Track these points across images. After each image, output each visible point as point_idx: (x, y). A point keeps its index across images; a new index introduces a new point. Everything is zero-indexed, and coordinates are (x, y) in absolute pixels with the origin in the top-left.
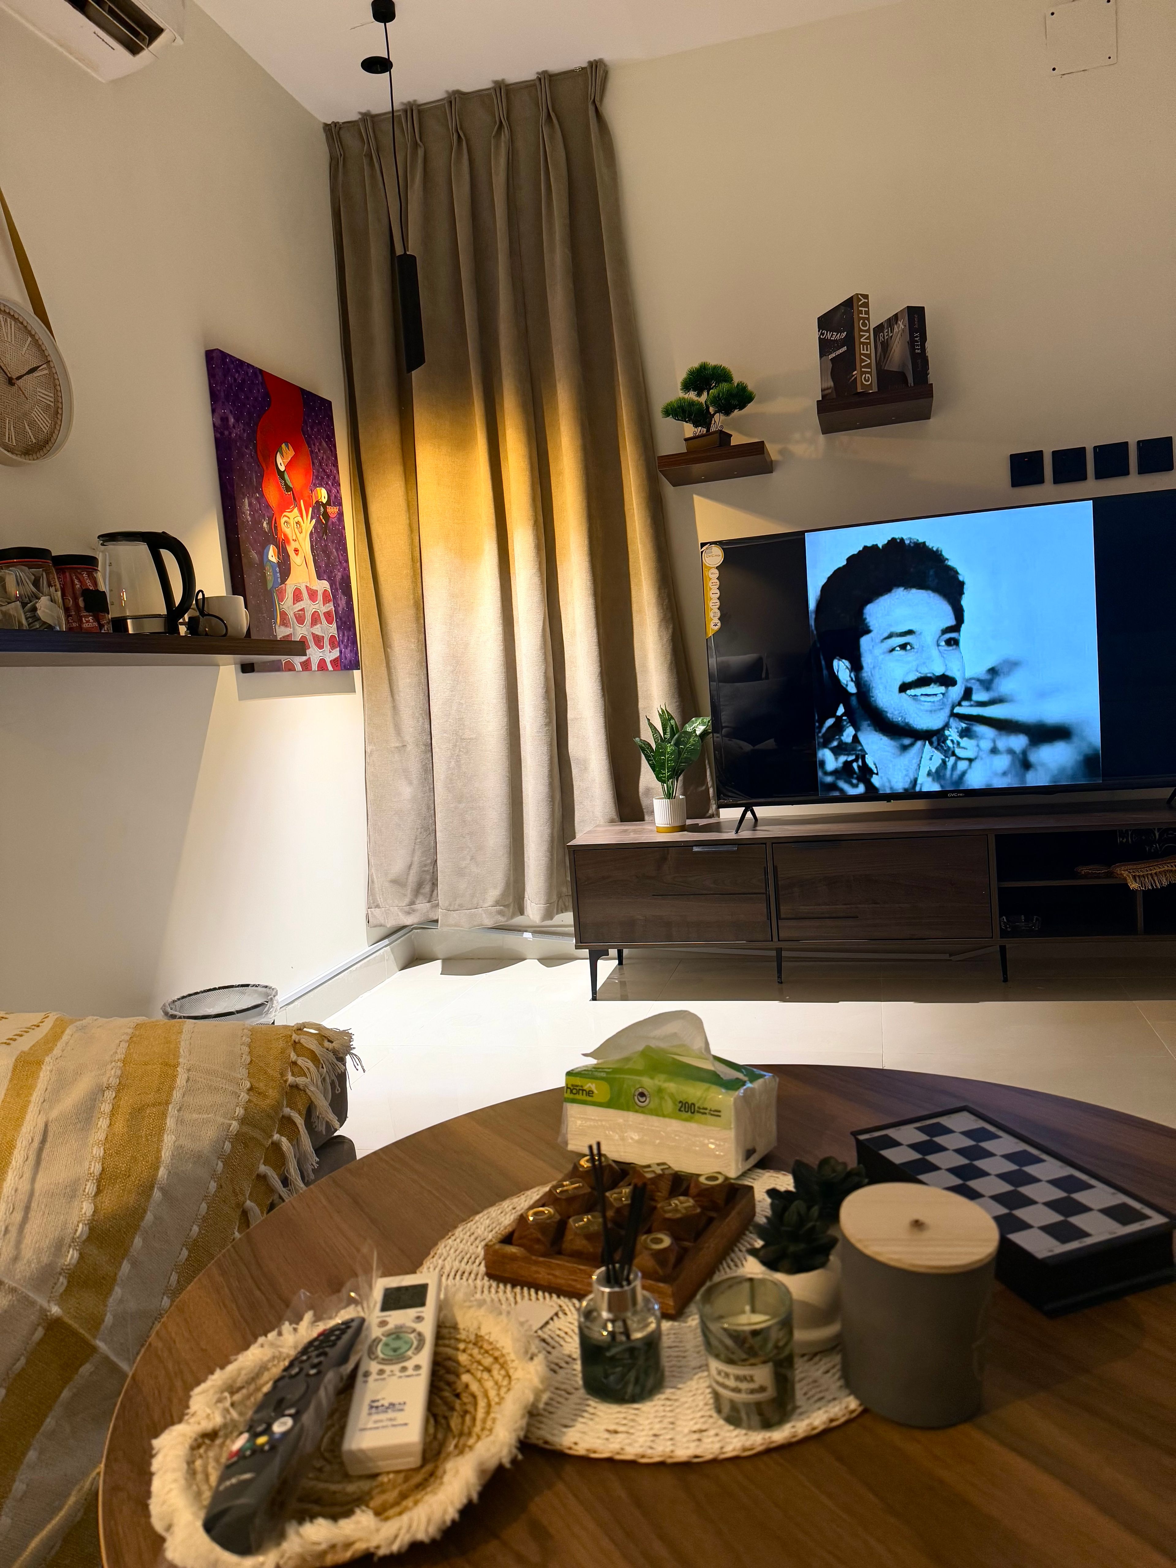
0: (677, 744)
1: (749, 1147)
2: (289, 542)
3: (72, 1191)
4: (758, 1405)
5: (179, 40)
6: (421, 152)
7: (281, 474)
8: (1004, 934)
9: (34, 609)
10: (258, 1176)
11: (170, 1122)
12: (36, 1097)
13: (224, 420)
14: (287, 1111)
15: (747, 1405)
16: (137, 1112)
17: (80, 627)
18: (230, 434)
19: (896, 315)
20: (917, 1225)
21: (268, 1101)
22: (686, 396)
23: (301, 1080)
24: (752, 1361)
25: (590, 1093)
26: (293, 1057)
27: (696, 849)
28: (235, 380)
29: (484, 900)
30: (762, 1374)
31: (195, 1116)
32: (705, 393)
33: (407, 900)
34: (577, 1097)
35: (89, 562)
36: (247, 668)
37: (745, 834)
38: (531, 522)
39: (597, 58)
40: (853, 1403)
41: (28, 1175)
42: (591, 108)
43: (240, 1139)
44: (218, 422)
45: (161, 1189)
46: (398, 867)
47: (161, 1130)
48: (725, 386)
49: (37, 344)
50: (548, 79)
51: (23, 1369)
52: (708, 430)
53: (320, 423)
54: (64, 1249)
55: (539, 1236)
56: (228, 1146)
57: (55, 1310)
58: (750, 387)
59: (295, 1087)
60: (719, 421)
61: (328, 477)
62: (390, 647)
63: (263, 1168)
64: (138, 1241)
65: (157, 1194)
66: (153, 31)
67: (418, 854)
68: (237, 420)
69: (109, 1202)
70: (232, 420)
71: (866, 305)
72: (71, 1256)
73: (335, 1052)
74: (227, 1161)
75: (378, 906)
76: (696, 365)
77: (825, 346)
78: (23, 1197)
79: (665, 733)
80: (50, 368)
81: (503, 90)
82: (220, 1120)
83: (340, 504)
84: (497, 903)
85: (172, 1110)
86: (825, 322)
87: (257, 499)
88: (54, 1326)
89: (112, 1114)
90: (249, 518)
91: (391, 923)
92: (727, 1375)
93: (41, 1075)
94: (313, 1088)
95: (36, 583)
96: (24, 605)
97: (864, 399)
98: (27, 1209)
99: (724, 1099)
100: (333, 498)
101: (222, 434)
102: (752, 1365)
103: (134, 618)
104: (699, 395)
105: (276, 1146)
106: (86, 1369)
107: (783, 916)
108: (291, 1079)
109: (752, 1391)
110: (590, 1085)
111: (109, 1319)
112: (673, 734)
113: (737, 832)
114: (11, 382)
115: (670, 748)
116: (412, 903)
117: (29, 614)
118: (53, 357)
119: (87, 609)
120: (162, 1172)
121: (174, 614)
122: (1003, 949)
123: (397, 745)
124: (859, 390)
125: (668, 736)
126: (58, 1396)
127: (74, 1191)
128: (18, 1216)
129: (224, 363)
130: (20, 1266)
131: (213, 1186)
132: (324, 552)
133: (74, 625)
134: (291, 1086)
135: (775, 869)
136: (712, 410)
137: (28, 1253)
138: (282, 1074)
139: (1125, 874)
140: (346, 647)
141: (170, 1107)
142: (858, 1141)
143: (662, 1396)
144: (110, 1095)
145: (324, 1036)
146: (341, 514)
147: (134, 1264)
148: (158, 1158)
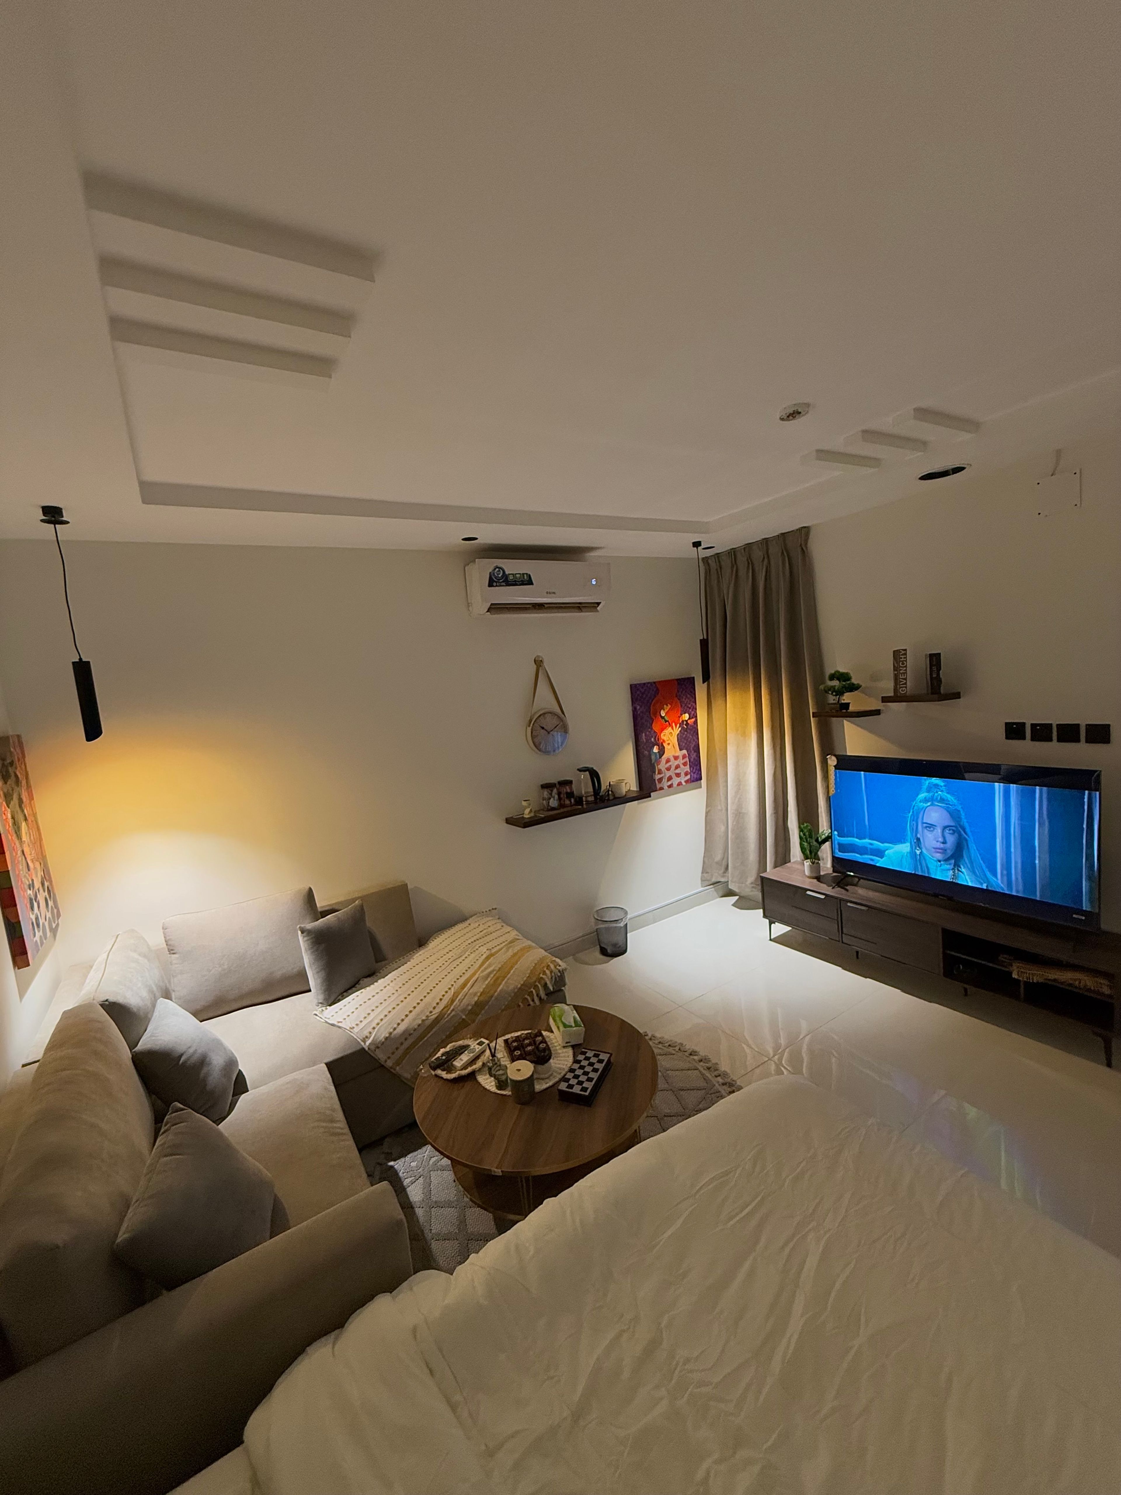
5: (608, 604)
11: (504, 983)
12: (483, 968)
13: (635, 708)
16: (498, 978)
18: (637, 712)
21: (532, 981)
22: (830, 684)
27: (808, 892)
28: (641, 691)
29: (746, 881)
31: (511, 982)
32: (840, 683)
35: (569, 782)
39: (805, 525)
41: (469, 988)
42: (804, 544)
44: (633, 709)
45: (495, 997)
48: (848, 681)
49: (558, 718)
50: (782, 536)
53: (688, 688)
54: (469, 1006)
56: (517, 989)
57: (464, 1017)
63: (526, 997)
66: (598, 604)
69: (482, 999)
70: (638, 707)
71: (905, 654)
74: (515, 993)
75: (707, 873)
76: (839, 670)
78: (466, 993)
80: (563, 723)
86: (895, 656)
89: (493, 978)
90: (644, 740)
91: (714, 880)
95: (551, 794)
96: (547, 803)
98: (465, 996)
101: (634, 713)
103: (584, 798)
105: (532, 992)
111: (477, 1020)
114: (549, 733)
118: (564, 719)
119: (567, 797)
120: (496, 994)
121: (596, 794)
127: (476, 994)
129: (638, 687)
135: (841, 911)
138: (540, 974)
139: (1013, 967)
141: (506, 979)
144: (495, 973)
148: (497, 991)
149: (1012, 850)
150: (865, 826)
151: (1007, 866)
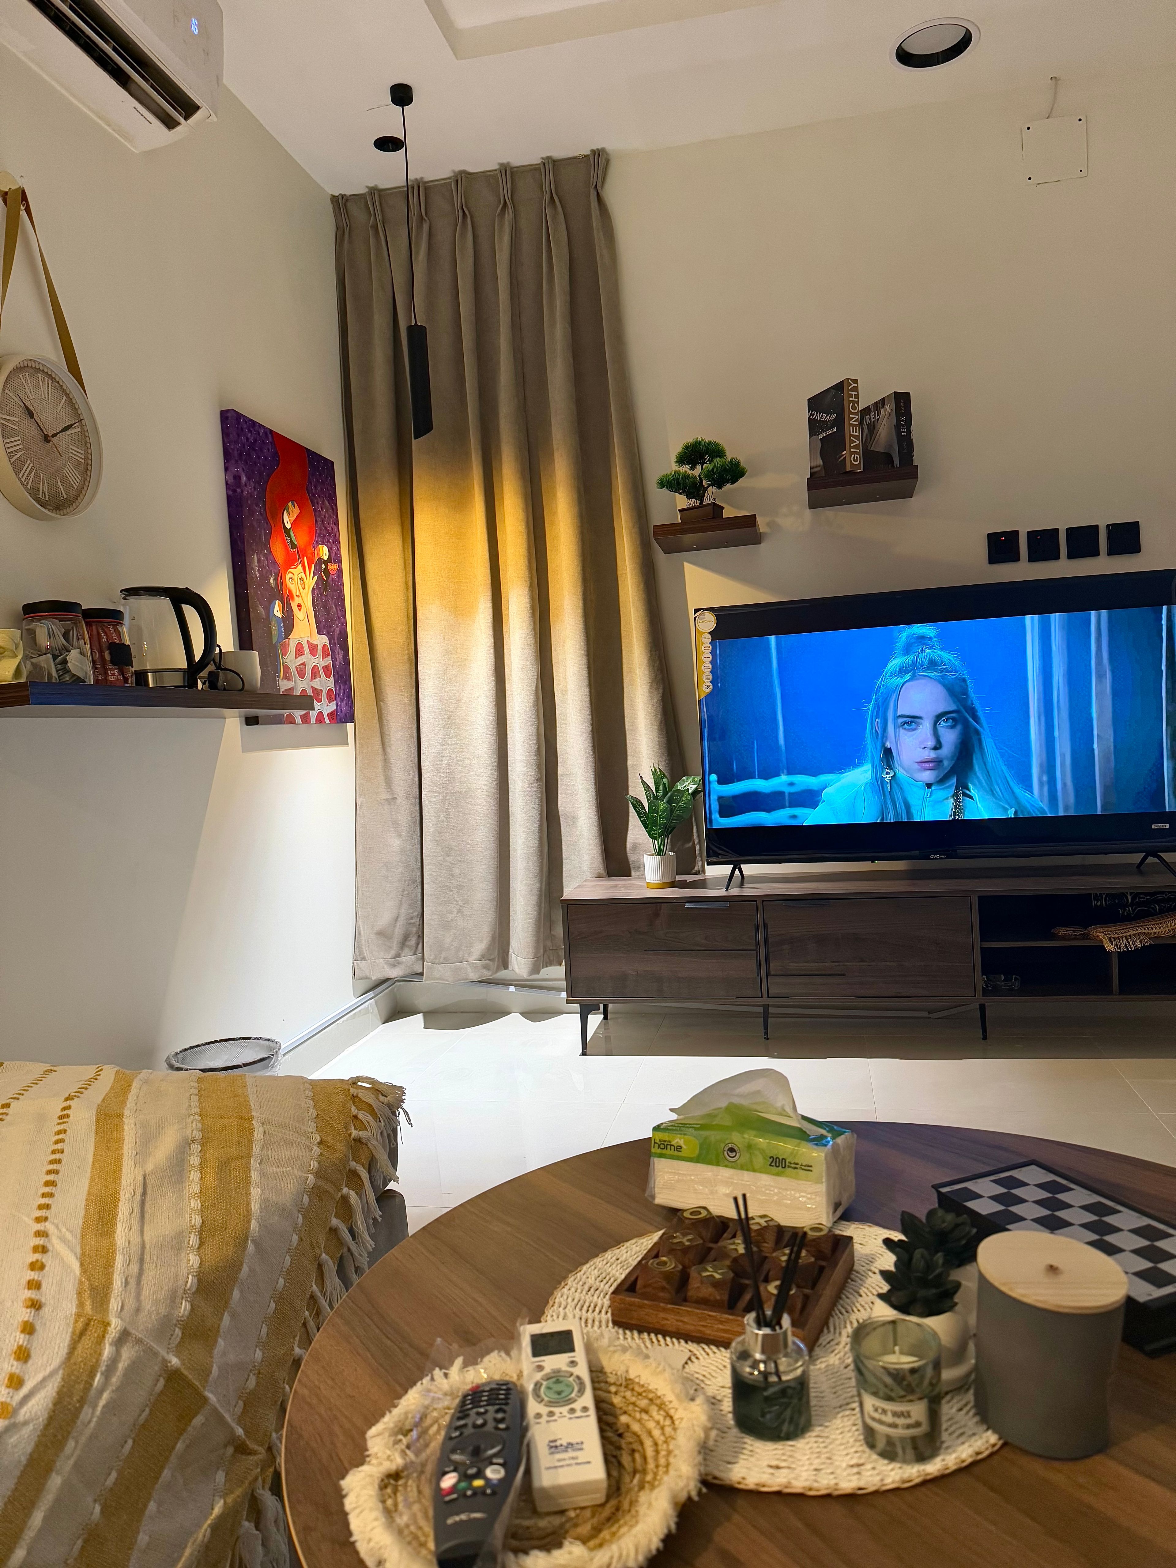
0: (669, 802)
1: (837, 1201)
2: (293, 598)
3: (177, 1243)
4: (913, 1439)
5: (214, 118)
6: (426, 227)
7: (287, 531)
8: (986, 993)
9: (65, 662)
10: (331, 1229)
11: (254, 1176)
12: (128, 1149)
13: (237, 478)
14: (353, 1164)
15: (902, 1439)
16: (224, 1165)
17: (106, 679)
18: (242, 492)
19: (883, 399)
20: (1052, 1269)
21: (337, 1155)
22: (681, 469)
23: (363, 1134)
24: (910, 1397)
25: (679, 1148)
26: (354, 1110)
27: (688, 905)
28: (248, 439)
29: (470, 954)
30: (918, 1410)
31: (275, 1170)
32: (699, 467)
33: (393, 953)
34: (664, 1151)
35: (115, 616)
36: (251, 721)
37: (734, 891)
38: (528, 584)
39: (599, 147)
40: (992, 1438)
41: (136, 1227)
42: (593, 194)
43: (317, 1193)
44: (231, 481)
45: (253, 1241)
46: (385, 918)
47: (247, 1182)
48: (718, 461)
49: (71, 402)
50: (552, 165)
51: (146, 1421)
52: (701, 502)
53: (323, 482)
54: (178, 1300)
55: (664, 1284)
56: (306, 1199)
57: (175, 1361)
58: (743, 463)
59: (358, 1140)
60: (711, 494)
61: (330, 534)
62: (383, 701)
63: (335, 1222)
64: (236, 1294)
65: (251, 1247)
66: (189, 108)
67: (405, 906)
68: (249, 478)
70: (244, 479)
71: (856, 389)
72: (184, 1307)
73: (389, 1106)
74: (306, 1214)
75: (364, 959)
76: (691, 440)
77: (814, 427)
78: (135, 1249)
79: (657, 792)
80: (82, 426)
81: (508, 172)
82: (298, 1173)
83: (340, 562)
84: (483, 957)
85: (254, 1163)
86: (814, 403)
87: (265, 555)
88: (173, 1376)
89: (202, 1168)
90: (258, 574)
91: (376, 976)
92: (884, 1412)
93: (126, 1128)
94: (374, 1142)
95: (66, 636)
96: (55, 657)
97: (850, 478)
98: (142, 1260)
99: (816, 1155)
100: (333, 555)
101: (234, 491)
102: (911, 1401)
103: (154, 671)
104: (692, 468)
105: (345, 1199)
106: (198, 1420)
107: (772, 973)
108: (354, 1133)
109: (908, 1427)
110: (678, 1140)
111: (215, 1370)
112: (665, 793)
113: (727, 889)
114: (47, 439)
115: (662, 806)
116: (398, 956)
117: (59, 667)
118: (85, 415)
119: (113, 662)
120: (254, 1224)
121: (193, 669)
122: (982, 1007)
123: (387, 797)
124: (848, 469)
125: (660, 794)
126: (173, 1448)
127: (180, 1243)
128: (134, 1268)
129: (238, 423)
130: (143, 1316)
131: (295, 1238)
132: (324, 607)
133: (100, 677)
134: (355, 1140)
135: (766, 926)
136: (705, 483)
137: (147, 1305)
138: (346, 1128)
139: (1101, 936)
140: (342, 701)
141: (252, 1160)
142: (939, 1193)
143: (813, 1434)
144: (196, 1148)
145: (377, 1088)
146: (340, 571)
147: (233, 1316)
148: (249, 1211)
149: (1056, 734)
150: (778, 747)
151: (1049, 767)
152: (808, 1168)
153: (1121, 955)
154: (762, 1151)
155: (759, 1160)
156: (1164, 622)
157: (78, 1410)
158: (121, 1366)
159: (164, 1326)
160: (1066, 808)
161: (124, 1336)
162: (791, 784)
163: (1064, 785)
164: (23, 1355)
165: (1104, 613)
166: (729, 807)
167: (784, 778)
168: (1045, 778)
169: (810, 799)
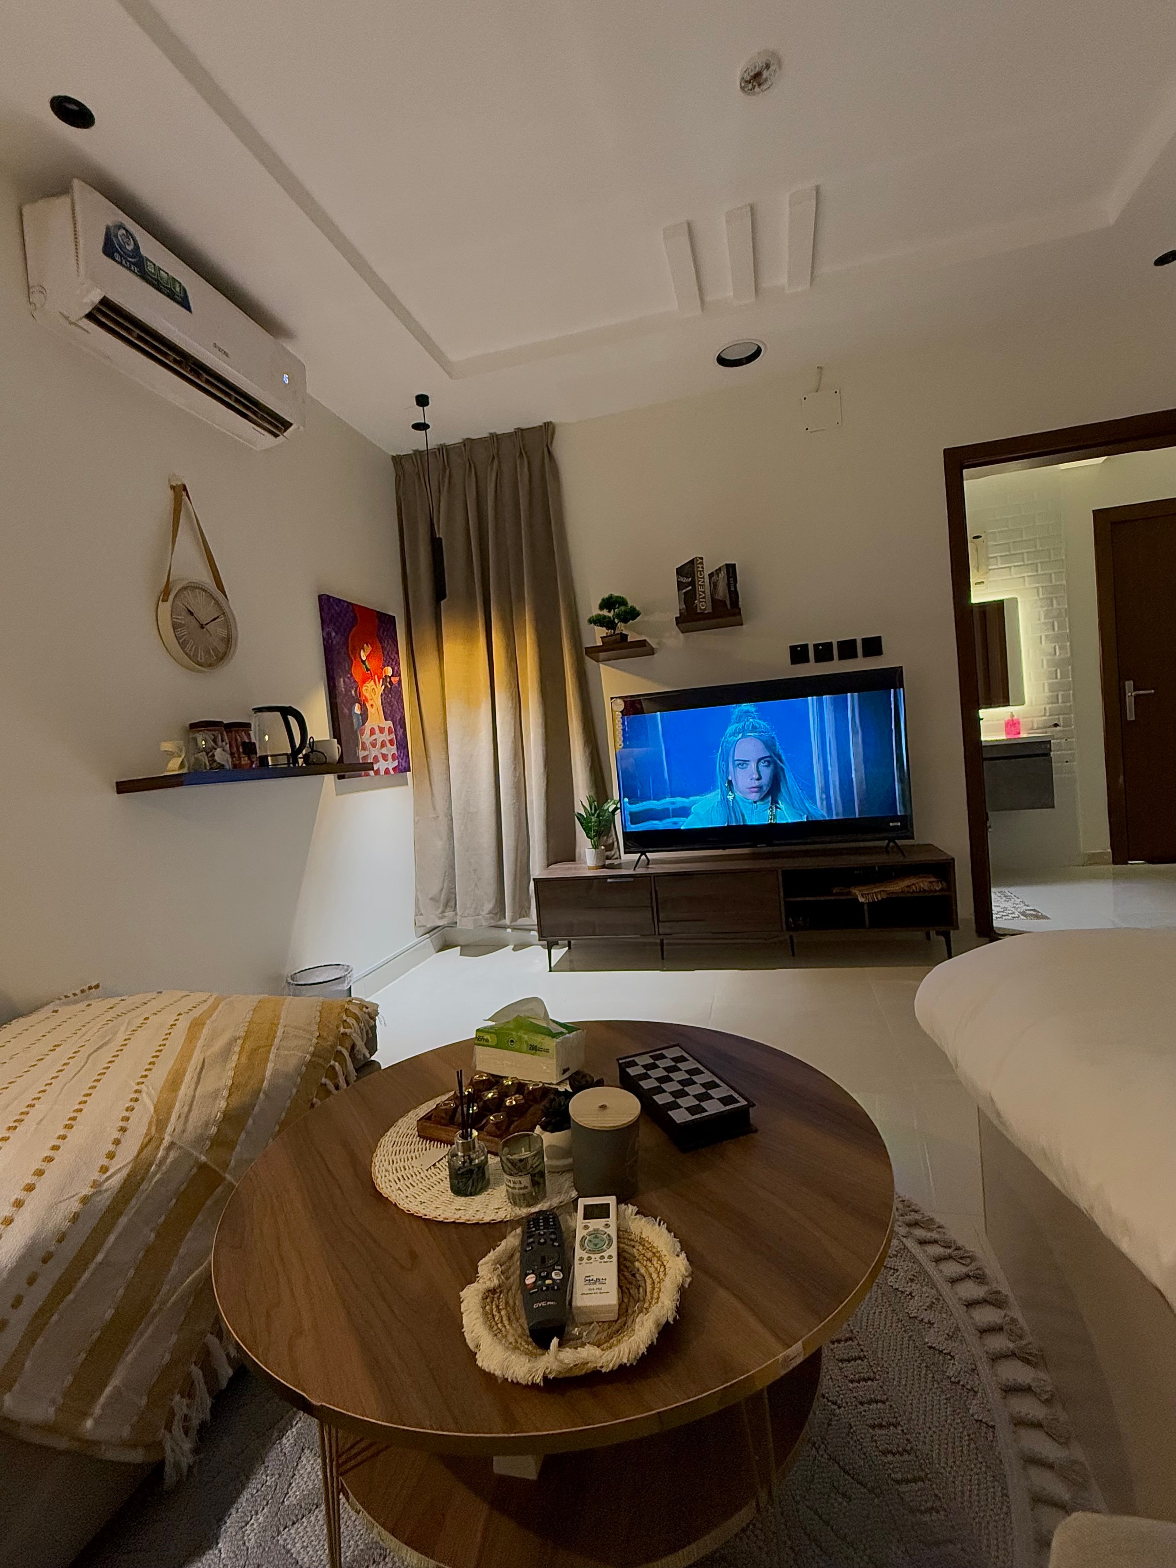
0: (598, 816)
1: (565, 1067)
2: (367, 701)
3: (216, 1095)
4: (524, 1194)
5: (301, 429)
6: (448, 473)
7: (364, 662)
8: (789, 928)
9: (213, 756)
10: (322, 1084)
11: (272, 1056)
12: (200, 1044)
13: (329, 634)
14: (339, 1048)
15: (520, 1195)
16: (254, 1051)
17: (240, 763)
18: (332, 642)
19: (720, 568)
20: (603, 1107)
21: (329, 1043)
22: (601, 613)
23: (348, 1031)
24: (520, 1174)
25: (487, 1041)
26: (345, 1018)
27: (609, 880)
28: (336, 611)
29: (483, 910)
30: (526, 1180)
31: (286, 1052)
32: (612, 611)
33: (440, 910)
34: (481, 1042)
35: (245, 726)
36: (340, 777)
37: (641, 870)
39: (549, 421)
40: (574, 1194)
41: (193, 1086)
42: (546, 449)
43: (310, 1065)
44: (325, 636)
45: (264, 1093)
46: (434, 890)
47: (267, 1060)
48: (623, 608)
49: (217, 602)
50: (520, 432)
51: (185, 1190)
52: (614, 632)
53: (388, 630)
54: (210, 1126)
55: (444, 1115)
56: (304, 1068)
57: (203, 1158)
58: (638, 608)
59: (345, 1034)
60: (621, 627)
61: (393, 661)
62: (429, 757)
63: (324, 1080)
64: (250, 1121)
65: (262, 1095)
66: (287, 425)
67: (446, 882)
68: (337, 633)
69: (236, 1101)
70: (333, 634)
71: (702, 563)
72: (214, 1130)
73: (369, 1014)
74: (303, 1077)
75: (421, 914)
76: (606, 596)
77: (680, 585)
78: (189, 1099)
79: (591, 809)
80: (225, 616)
81: (495, 438)
82: (300, 1054)
83: (400, 675)
84: (491, 911)
85: (273, 1050)
86: (680, 571)
87: (348, 678)
88: (203, 1167)
89: (240, 1053)
90: (343, 690)
91: (430, 924)
92: (510, 1181)
93: (204, 1031)
94: (354, 1035)
95: (215, 741)
96: (207, 754)
97: (704, 616)
98: (191, 1105)
99: (550, 1043)
100: (395, 673)
101: (328, 642)
102: (520, 1176)
103: (271, 756)
104: (609, 612)
105: (333, 1067)
106: (220, 1189)
107: (661, 920)
108: (342, 1030)
109: (520, 1189)
110: (487, 1037)
111: (233, 1163)
112: (596, 811)
113: (634, 869)
114: (202, 627)
115: (594, 819)
116: (443, 912)
117: (210, 759)
118: (227, 610)
119: (244, 752)
120: (265, 1084)
121: (295, 752)
122: (791, 937)
123: (434, 816)
124: (699, 611)
125: (593, 812)
126: (204, 1204)
127: (217, 1095)
128: (186, 1109)
129: (329, 601)
130: (186, 1135)
131: (294, 1091)
132: (389, 704)
133: (237, 762)
134: (343, 1034)
135: (656, 891)
136: (616, 621)
137: (190, 1127)
138: (338, 1028)
139: (857, 893)
140: (402, 759)
141: (273, 1047)
142: (619, 1064)
143: (486, 1193)
144: (240, 1042)
145: (364, 1006)
146: (400, 682)
147: (248, 1133)
148: (264, 1076)
149: (830, 769)
150: (665, 782)
151: (826, 789)
152: (547, 1051)
153: (869, 904)
154: (526, 1042)
155: (525, 1047)
156: (892, 699)
157: (139, 1184)
158: (169, 1161)
159: (199, 1141)
160: (837, 814)
161: (172, 1145)
162: (673, 803)
163: (836, 800)
164: (111, 1156)
165: (856, 694)
166: (636, 818)
167: (668, 800)
168: (824, 796)
169: (684, 812)
